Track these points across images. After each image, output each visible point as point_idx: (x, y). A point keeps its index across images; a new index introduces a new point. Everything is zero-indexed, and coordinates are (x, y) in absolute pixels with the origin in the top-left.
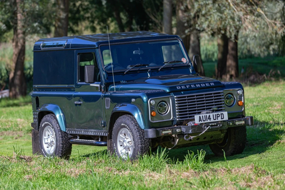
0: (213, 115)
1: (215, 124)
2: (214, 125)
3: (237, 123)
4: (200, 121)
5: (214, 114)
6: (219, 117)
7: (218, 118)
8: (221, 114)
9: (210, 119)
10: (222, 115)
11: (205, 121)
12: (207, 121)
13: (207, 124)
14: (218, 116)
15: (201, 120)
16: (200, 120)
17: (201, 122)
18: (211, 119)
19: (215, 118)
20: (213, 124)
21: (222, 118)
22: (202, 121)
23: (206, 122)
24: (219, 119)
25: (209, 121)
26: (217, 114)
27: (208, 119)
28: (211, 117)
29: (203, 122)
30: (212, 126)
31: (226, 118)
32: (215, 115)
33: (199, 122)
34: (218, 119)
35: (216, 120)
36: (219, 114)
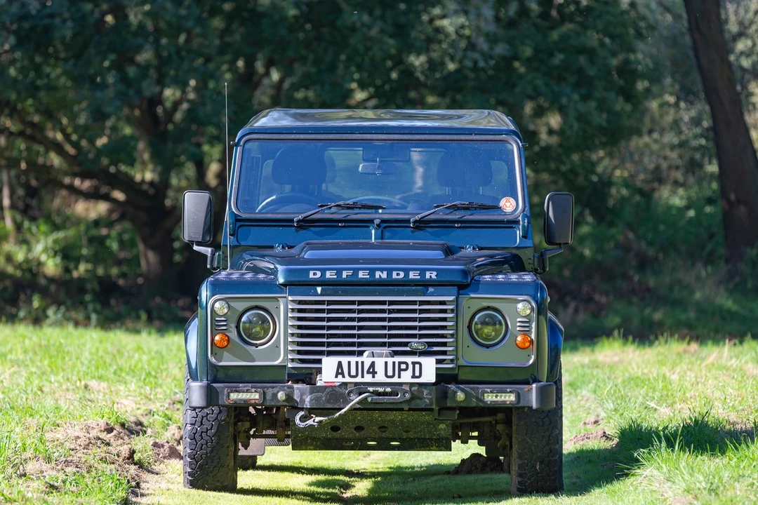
0: (386, 363)
1: (389, 390)
2: (385, 394)
3: (490, 398)
4: (340, 376)
5: (390, 360)
6: (406, 370)
7: (402, 372)
8: (414, 363)
9: (374, 373)
10: (417, 367)
11: (355, 376)
12: (363, 377)
13: (360, 388)
14: (403, 366)
15: (342, 373)
16: (339, 371)
17: (340, 379)
18: (376, 373)
19: (390, 373)
20: (381, 390)
21: (417, 374)
22: (344, 377)
23: (359, 380)
24: (406, 377)
25: (368, 378)
26: (400, 363)
27: (368, 372)
28: (380, 368)
29: (348, 379)
31: (429, 376)
32: (394, 363)
33: (336, 377)
34: (399, 377)
35: (395, 380)
36: (407, 364)
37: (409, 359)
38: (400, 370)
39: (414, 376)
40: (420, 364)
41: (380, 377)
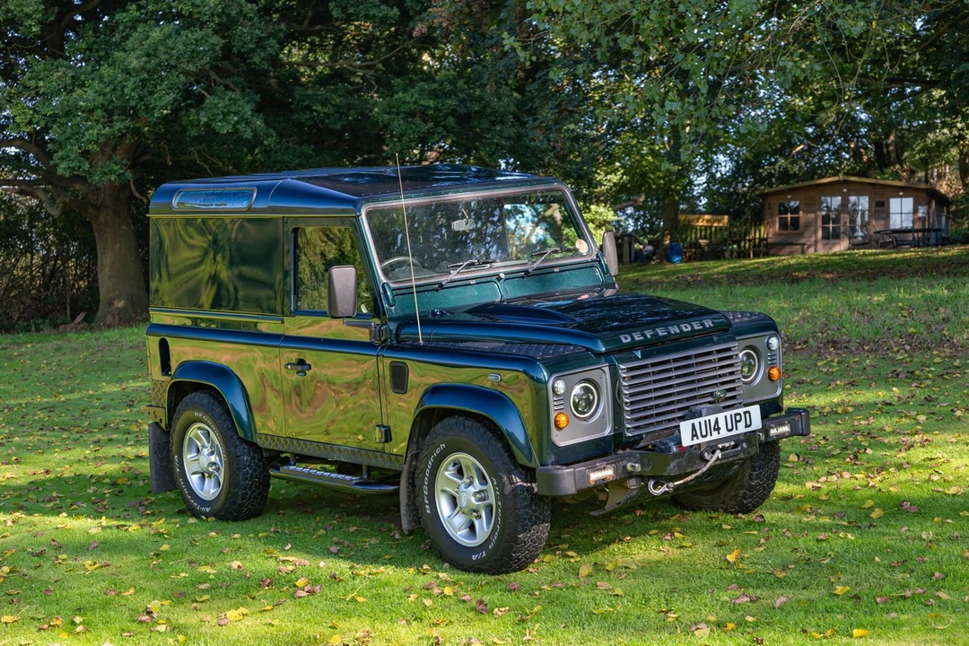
0: (726, 417)
1: (732, 443)
2: (730, 448)
4: (695, 438)
5: (728, 413)
6: (740, 421)
7: (738, 424)
8: (745, 413)
9: (718, 429)
10: (747, 415)
11: (706, 436)
12: (711, 435)
13: (712, 447)
14: (738, 418)
15: (696, 435)
16: (694, 435)
17: (696, 441)
18: (720, 429)
19: (730, 427)
20: (727, 445)
21: (748, 423)
22: (698, 438)
23: (709, 438)
24: (741, 429)
25: (715, 436)
26: (736, 415)
27: (715, 430)
28: (722, 424)
29: (701, 440)
30: (723, 449)
31: (757, 423)
32: (731, 416)
33: (692, 439)
34: (737, 429)
35: (734, 432)
36: (739, 414)
37: (741, 411)
38: (737, 422)
39: (747, 426)
40: (749, 412)
41: (724, 433)
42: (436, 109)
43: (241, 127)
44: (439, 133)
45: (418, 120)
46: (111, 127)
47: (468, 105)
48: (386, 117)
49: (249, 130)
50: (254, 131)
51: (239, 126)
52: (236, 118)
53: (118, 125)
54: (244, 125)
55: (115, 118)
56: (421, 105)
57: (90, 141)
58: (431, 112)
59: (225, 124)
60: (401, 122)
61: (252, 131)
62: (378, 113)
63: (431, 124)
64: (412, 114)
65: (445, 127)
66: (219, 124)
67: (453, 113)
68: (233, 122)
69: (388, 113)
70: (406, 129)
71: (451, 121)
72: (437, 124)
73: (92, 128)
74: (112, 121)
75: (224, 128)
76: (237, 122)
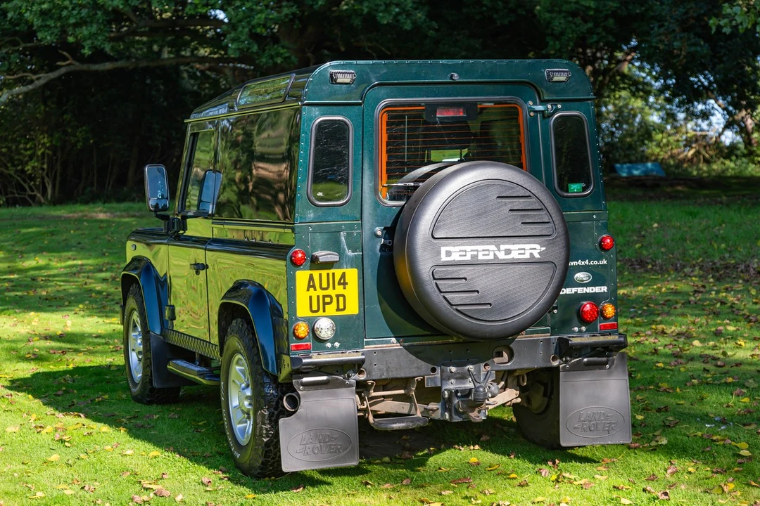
42: (597, 10)
43: (402, 18)
44: (598, 34)
45: (578, 20)
46: (279, 12)
47: (630, 8)
48: (547, 15)
49: (409, 21)
50: (414, 23)
51: (399, 17)
52: (397, 10)
53: (285, 11)
54: (404, 16)
55: (284, 4)
56: (583, 6)
57: (259, 25)
58: (592, 13)
59: (386, 15)
60: (562, 21)
61: (412, 23)
62: (539, 11)
63: (590, 25)
64: (574, 14)
65: (605, 28)
66: (381, 14)
67: (614, 14)
68: (394, 13)
69: (550, 12)
70: (566, 28)
71: (611, 21)
72: (596, 25)
73: (261, 12)
74: (281, 7)
75: (384, 19)
76: (398, 14)
